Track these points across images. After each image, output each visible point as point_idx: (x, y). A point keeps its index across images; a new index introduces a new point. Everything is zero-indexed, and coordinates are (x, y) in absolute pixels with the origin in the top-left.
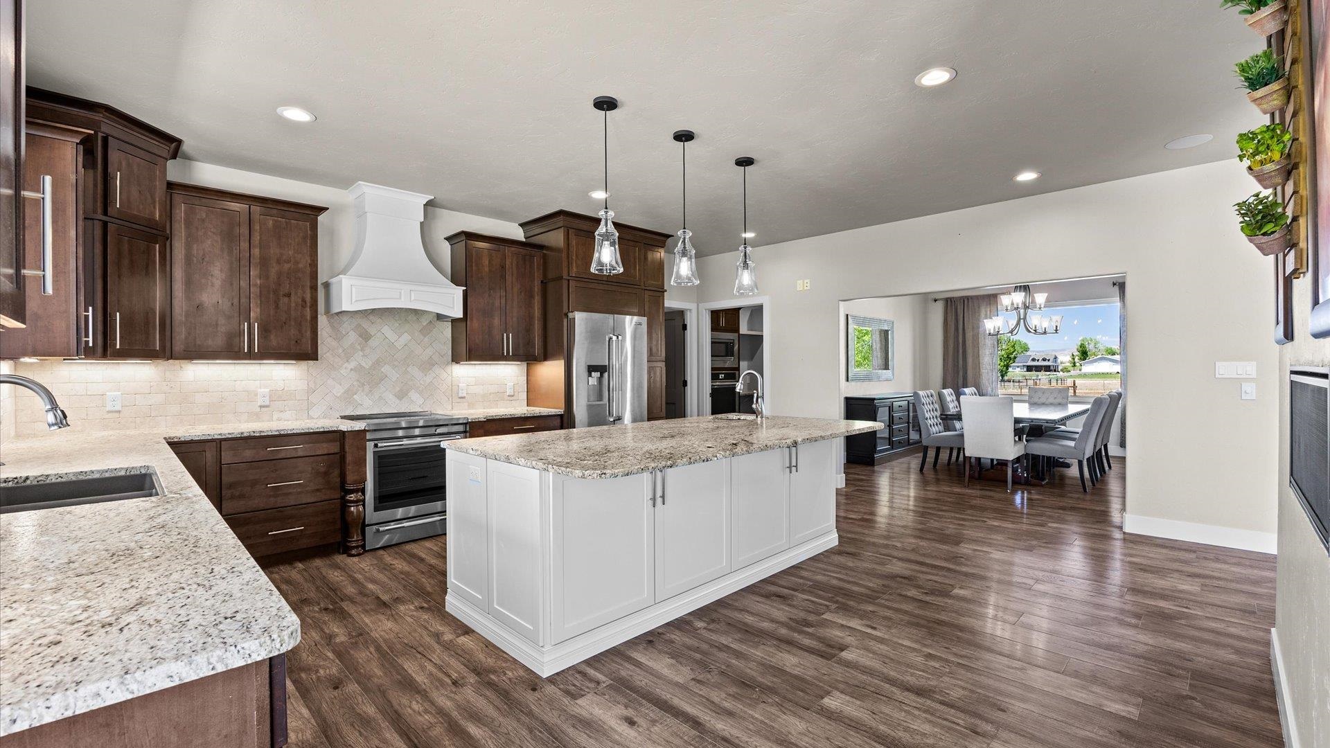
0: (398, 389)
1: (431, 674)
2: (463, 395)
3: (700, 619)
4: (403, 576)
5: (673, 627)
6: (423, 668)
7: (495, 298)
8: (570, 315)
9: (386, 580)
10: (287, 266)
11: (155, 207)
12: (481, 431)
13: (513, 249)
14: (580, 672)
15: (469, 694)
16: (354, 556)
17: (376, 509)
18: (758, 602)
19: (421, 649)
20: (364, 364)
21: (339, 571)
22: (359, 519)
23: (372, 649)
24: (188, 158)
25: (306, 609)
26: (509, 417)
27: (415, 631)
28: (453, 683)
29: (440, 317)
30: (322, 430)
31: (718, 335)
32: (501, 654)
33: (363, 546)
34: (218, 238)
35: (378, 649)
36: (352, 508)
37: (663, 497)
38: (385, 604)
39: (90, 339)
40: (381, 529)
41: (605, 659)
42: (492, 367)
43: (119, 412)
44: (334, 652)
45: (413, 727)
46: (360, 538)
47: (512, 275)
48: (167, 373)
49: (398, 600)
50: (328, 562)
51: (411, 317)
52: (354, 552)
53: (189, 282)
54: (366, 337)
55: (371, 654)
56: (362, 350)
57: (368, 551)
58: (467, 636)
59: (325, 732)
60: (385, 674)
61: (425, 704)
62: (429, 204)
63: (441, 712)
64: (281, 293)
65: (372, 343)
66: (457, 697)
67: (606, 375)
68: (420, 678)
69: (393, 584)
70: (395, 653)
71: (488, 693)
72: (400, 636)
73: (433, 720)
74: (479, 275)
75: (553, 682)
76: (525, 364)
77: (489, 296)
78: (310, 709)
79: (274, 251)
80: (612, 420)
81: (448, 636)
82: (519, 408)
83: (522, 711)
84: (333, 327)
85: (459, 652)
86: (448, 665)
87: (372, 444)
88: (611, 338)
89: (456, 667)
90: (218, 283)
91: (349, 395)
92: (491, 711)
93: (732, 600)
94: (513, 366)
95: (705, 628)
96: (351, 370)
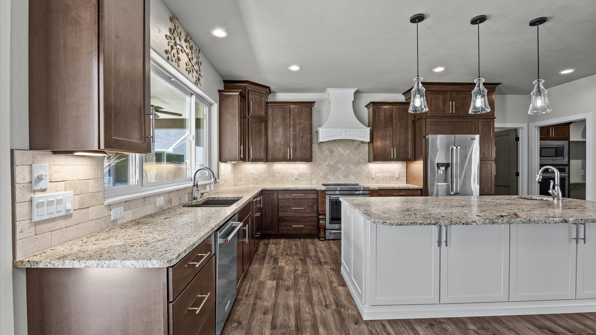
0: (344, 174)
1: (320, 298)
2: (373, 177)
3: (474, 324)
4: (333, 253)
5: (452, 322)
6: (319, 294)
7: (387, 131)
8: (427, 137)
9: (326, 253)
10: (302, 126)
11: (262, 111)
12: (376, 194)
13: (396, 106)
14: (383, 325)
15: (329, 314)
16: (321, 240)
17: (330, 223)
18: (529, 329)
19: (322, 286)
20: (331, 163)
21: (313, 245)
22: (323, 226)
23: (306, 280)
24: (274, 92)
25: (295, 257)
26: (391, 188)
27: (325, 277)
28: (325, 306)
29: (362, 142)
30: (311, 189)
31: (549, 142)
32: (352, 300)
33: (325, 237)
34: (280, 119)
35: (308, 280)
36: (321, 221)
37: (446, 242)
38: (320, 263)
39: (242, 156)
40: (331, 232)
41: (400, 323)
42: (388, 164)
43: (257, 179)
44: (294, 276)
45: (301, 317)
46: (324, 234)
47: (396, 119)
48: (269, 166)
49: (326, 263)
50: (312, 241)
51: (350, 143)
52: (321, 239)
53: (273, 135)
54: (332, 152)
55: (305, 281)
56: (330, 157)
57: (326, 240)
58: (343, 287)
59: (274, 306)
60: (305, 291)
61: (310, 310)
62: (356, 93)
63: (314, 316)
64: (300, 136)
65: (334, 154)
66: (323, 313)
67: (450, 168)
68: (315, 299)
69: (328, 256)
70: (313, 284)
71: (336, 316)
72: (319, 278)
73: (309, 318)
74: (379, 121)
75: (367, 324)
76: (405, 163)
77: (384, 130)
78: (275, 295)
79: (298, 121)
80: (453, 193)
81: (335, 285)
82: (403, 185)
83: (345, 332)
84: (320, 148)
85: (336, 293)
86: (328, 297)
87: (329, 196)
88: (452, 148)
89: (331, 299)
90: (280, 134)
91: (325, 176)
92: (332, 325)
93: (507, 320)
94: (399, 164)
95: (474, 331)
96: (326, 165)
